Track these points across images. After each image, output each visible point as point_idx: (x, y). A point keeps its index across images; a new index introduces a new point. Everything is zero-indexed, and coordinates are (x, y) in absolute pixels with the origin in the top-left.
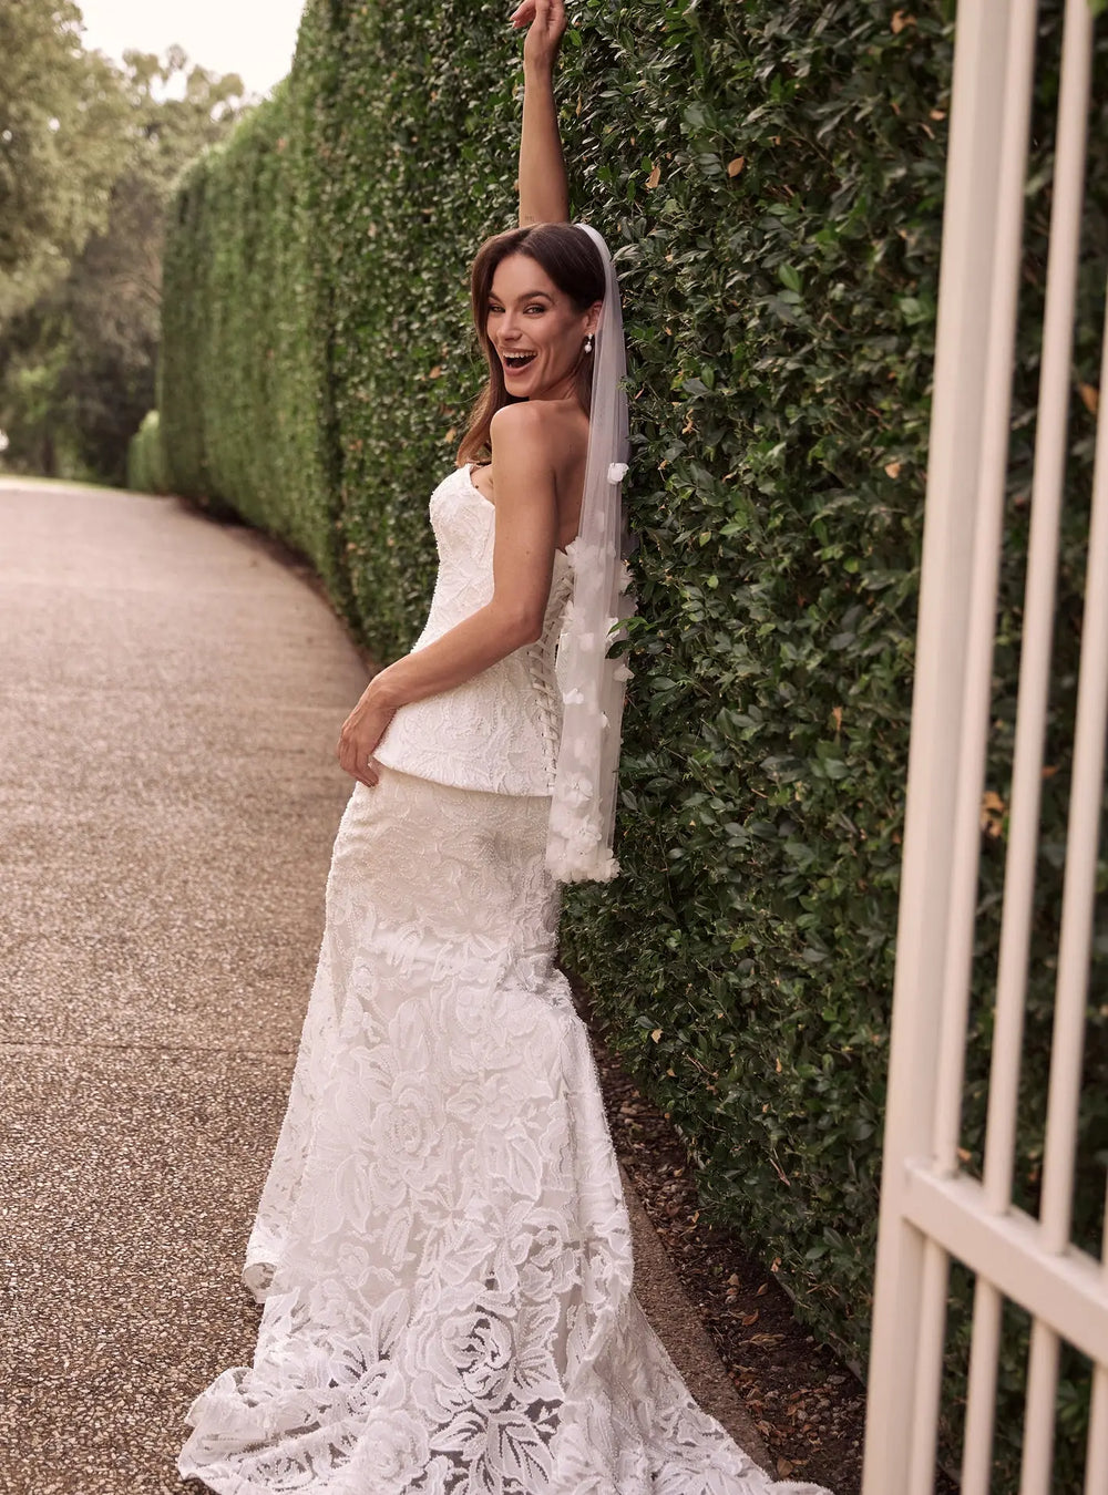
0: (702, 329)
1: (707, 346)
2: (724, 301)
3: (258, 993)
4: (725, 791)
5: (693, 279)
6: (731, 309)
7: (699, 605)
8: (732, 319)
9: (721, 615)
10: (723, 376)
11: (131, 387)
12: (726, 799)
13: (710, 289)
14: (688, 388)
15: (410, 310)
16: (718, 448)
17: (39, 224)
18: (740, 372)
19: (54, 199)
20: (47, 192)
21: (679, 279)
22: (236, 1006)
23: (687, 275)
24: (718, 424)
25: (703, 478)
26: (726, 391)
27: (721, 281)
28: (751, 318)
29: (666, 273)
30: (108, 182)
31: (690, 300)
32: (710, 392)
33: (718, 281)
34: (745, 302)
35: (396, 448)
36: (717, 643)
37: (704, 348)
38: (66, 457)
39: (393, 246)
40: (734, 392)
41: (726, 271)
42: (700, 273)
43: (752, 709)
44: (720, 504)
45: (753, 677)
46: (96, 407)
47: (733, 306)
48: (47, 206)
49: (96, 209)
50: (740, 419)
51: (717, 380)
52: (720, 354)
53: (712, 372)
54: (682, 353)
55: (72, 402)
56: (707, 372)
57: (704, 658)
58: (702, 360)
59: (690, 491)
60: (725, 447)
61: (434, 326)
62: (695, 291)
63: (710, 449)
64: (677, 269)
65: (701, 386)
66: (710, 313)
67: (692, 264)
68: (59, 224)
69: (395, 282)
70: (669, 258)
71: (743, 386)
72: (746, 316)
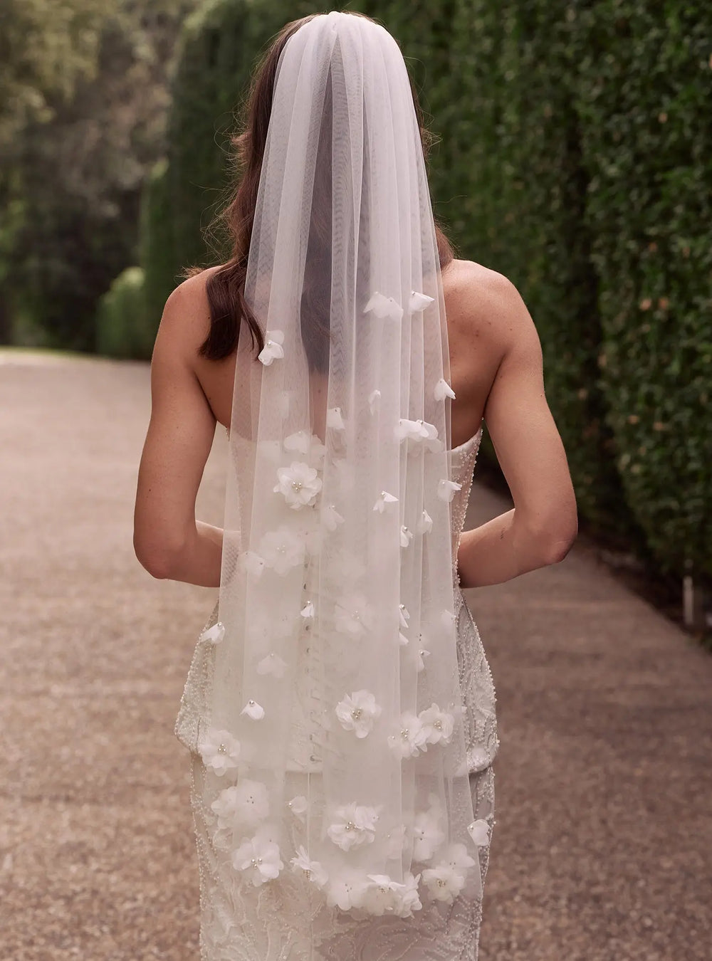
11: (97, 242)
17: (27, 72)
19: (42, 45)
20: (32, 39)
30: (97, 23)
38: (22, 323)
46: (58, 266)
48: (34, 54)
49: (84, 53)
55: (33, 263)
68: (47, 71)
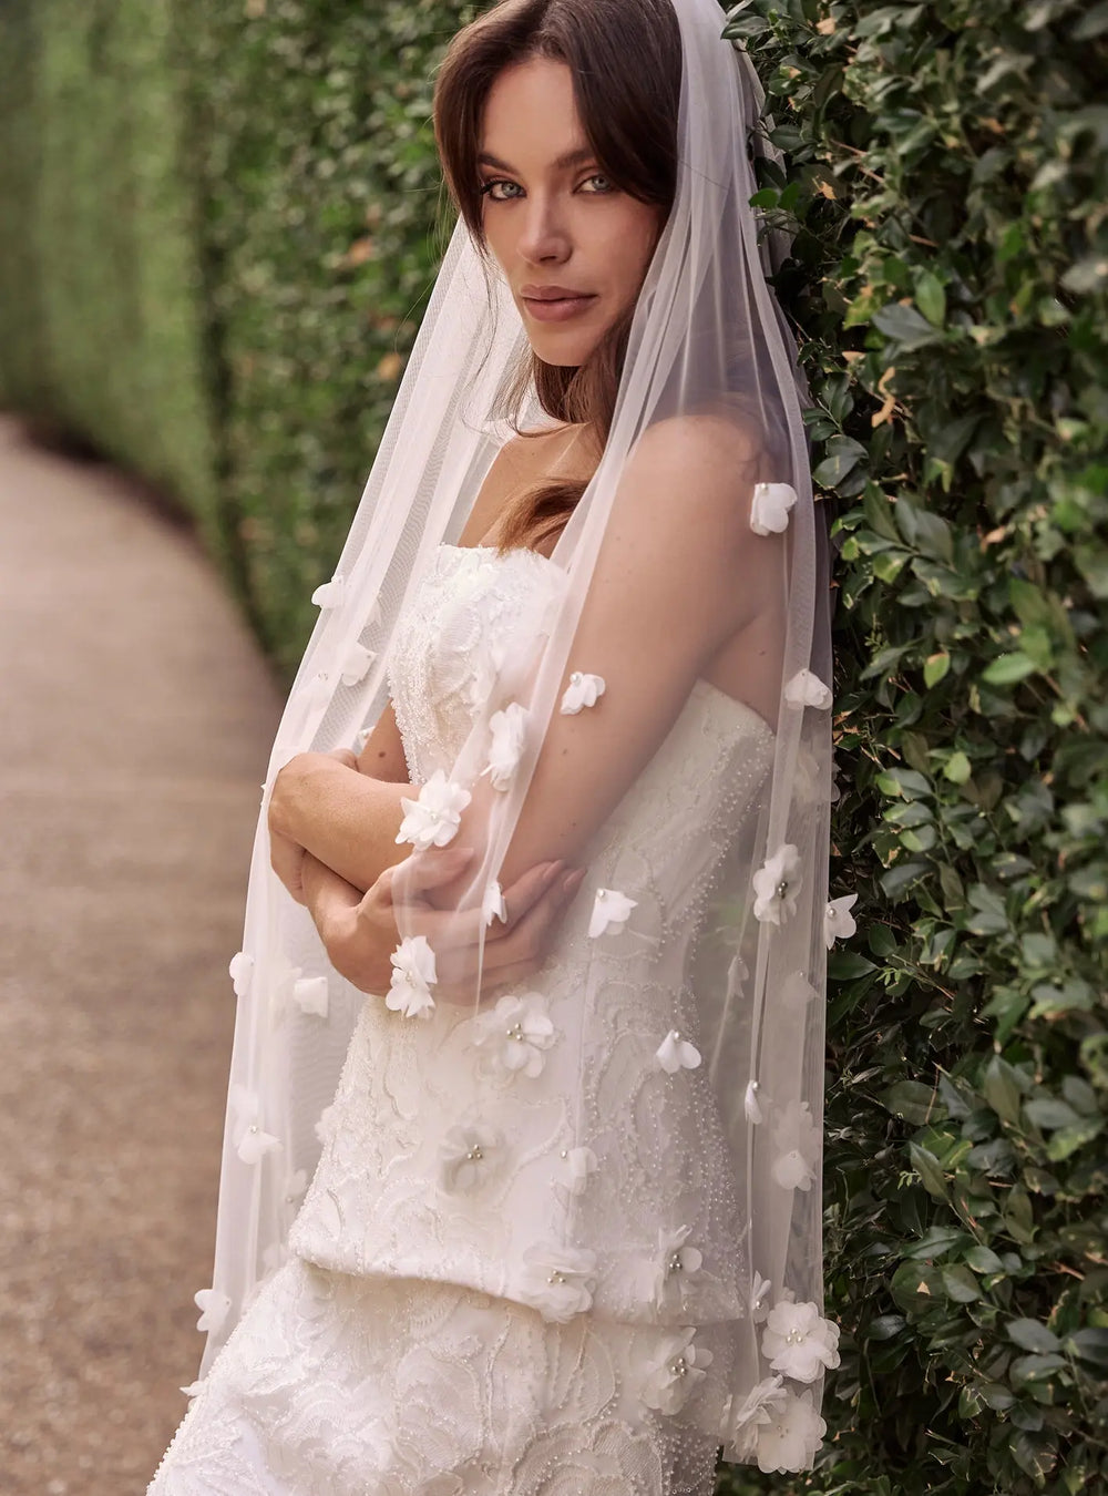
0: (910, 187)
1: (925, 226)
2: (966, 122)
3: (90, 1394)
4: (999, 1226)
5: (887, 72)
6: (981, 141)
7: (924, 812)
8: (989, 165)
9: (979, 838)
10: (966, 294)
12: (1002, 1246)
13: (931, 94)
14: (883, 325)
15: (317, 140)
16: (962, 466)
18: (1011, 289)
21: (852, 74)
22: (45, 1427)
23: (873, 63)
24: (957, 408)
25: (928, 532)
26: (981, 334)
27: (960, 74)
28: (1042, 162)
29: (820, 62)
31: (883, 123)
32: (937, 337)
33: (950, 73)
34: (1024, 121)
35: (303, 377)
36: (976, 911)
37: (916, 229)
39: (288, 29)
40: (1000, 332)
41: (972, 53)
42: (902, 58)
43: (1071, 1085)
44: (972, 594)
45: (1072, 1018)
47: (988, 131)
50: (1012, 397)
51: (954, 305)
52: (956, 244)
53: (939, 289)
54: (864, 244)
56: (930, 290)
57: (939, 928)
58: (914, 259)
59: (897, 562)
60: (977, 460)
61: (355, 170)
62: (896, 99)
63: (941, 468)
64: (843, 52)
65: (916, 321)
66: (932, 153)
67: (883, 39)
69: (292, 91)
70: (826, 26)
71: (1021, 321)
72: (1028, 156)
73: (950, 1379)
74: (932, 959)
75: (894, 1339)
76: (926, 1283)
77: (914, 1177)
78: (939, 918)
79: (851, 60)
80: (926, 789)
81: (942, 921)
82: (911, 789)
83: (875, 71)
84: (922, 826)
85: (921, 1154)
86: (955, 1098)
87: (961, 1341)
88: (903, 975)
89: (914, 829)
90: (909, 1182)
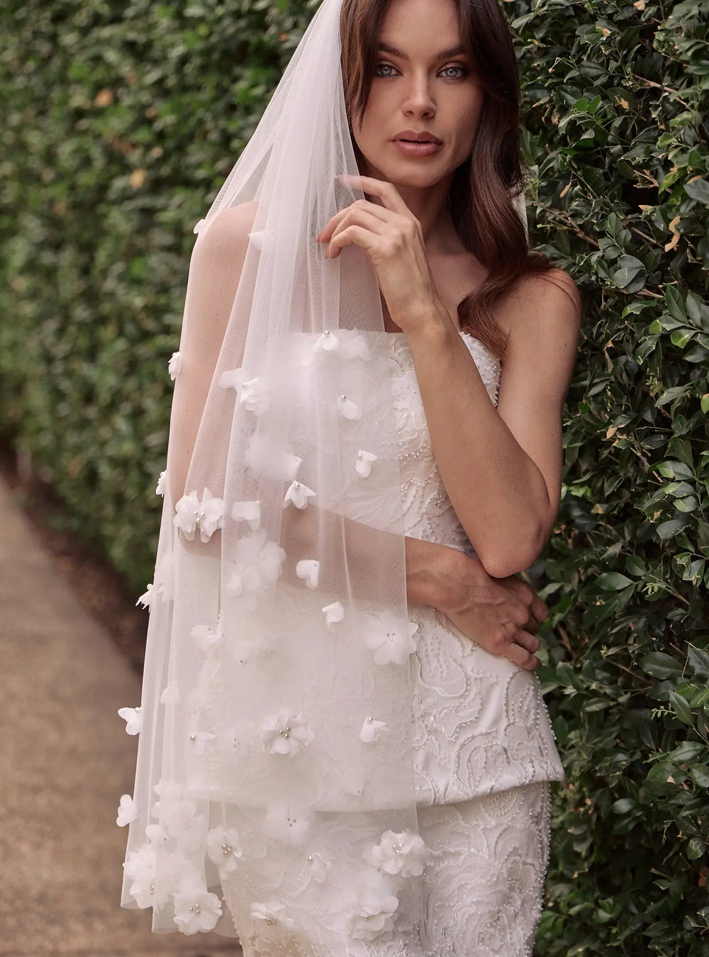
5: (688, 37)
7: (688, 488)
14: (691, 192)
21: (660, 36)
23: (677, 31)
31: (691, 69)
54: (669, 141)
57: (693, 559)
59: (686, 336)
62: (701, 55)
70: (638, 4)
73: (679, 836)
74: (691, 578)
75: (628, 814)
76: (672, 776)
77: (662, 712)
78: (692, 552)
79: (659, 28)
80: (689, 474)
81: (695, 554)
82: (680, 474)
83: (680, 36)
84: (687, 496)
85: (676, 698)
86: (700, 663)
87: (699, 811)
88: (659, 587)
89: (683, 498)
90: (659, 715)
